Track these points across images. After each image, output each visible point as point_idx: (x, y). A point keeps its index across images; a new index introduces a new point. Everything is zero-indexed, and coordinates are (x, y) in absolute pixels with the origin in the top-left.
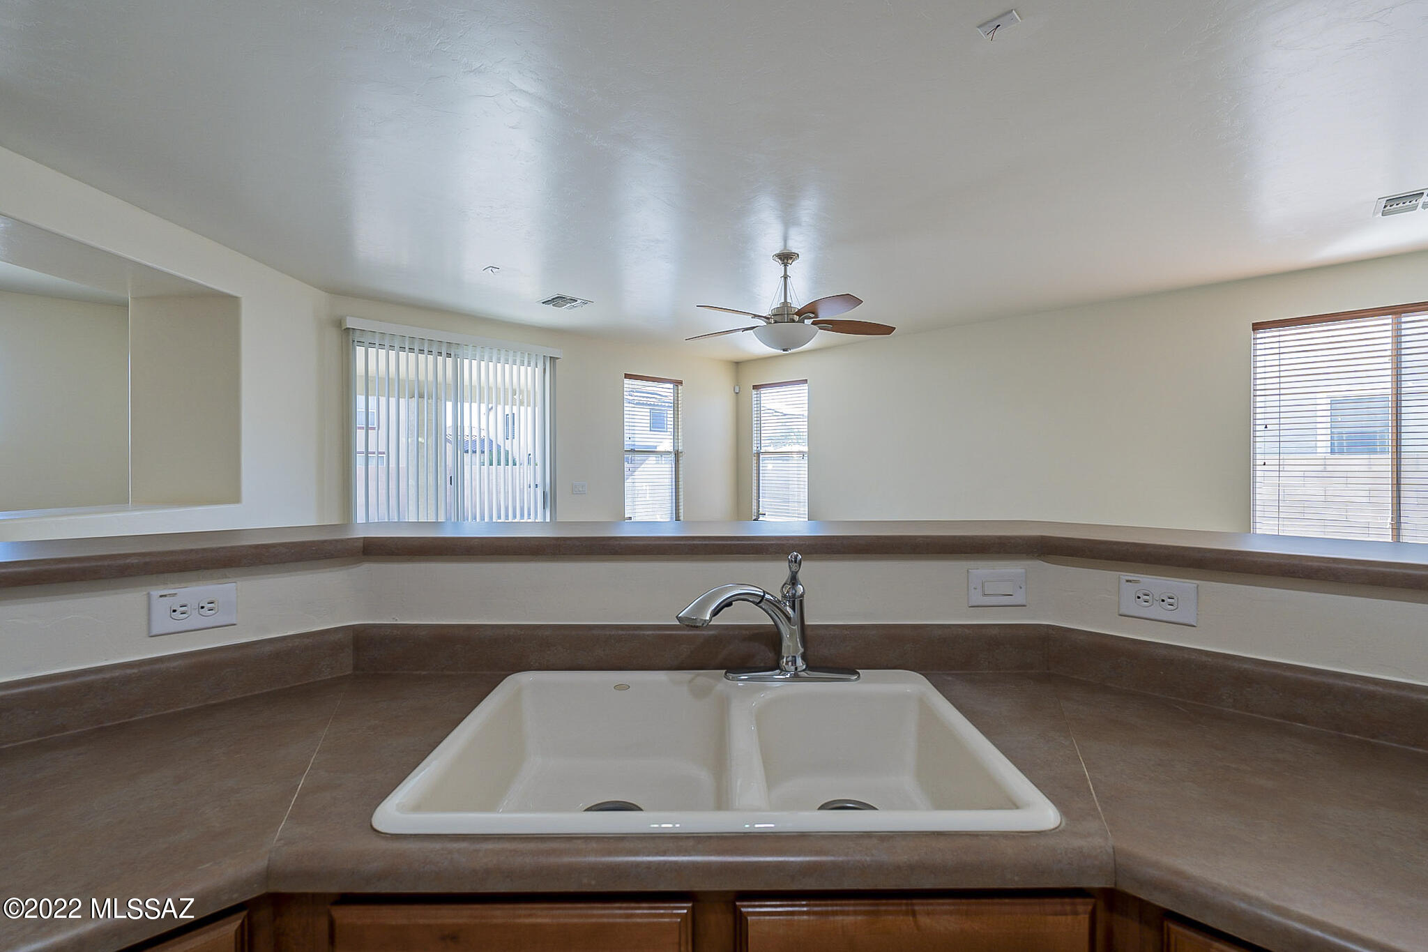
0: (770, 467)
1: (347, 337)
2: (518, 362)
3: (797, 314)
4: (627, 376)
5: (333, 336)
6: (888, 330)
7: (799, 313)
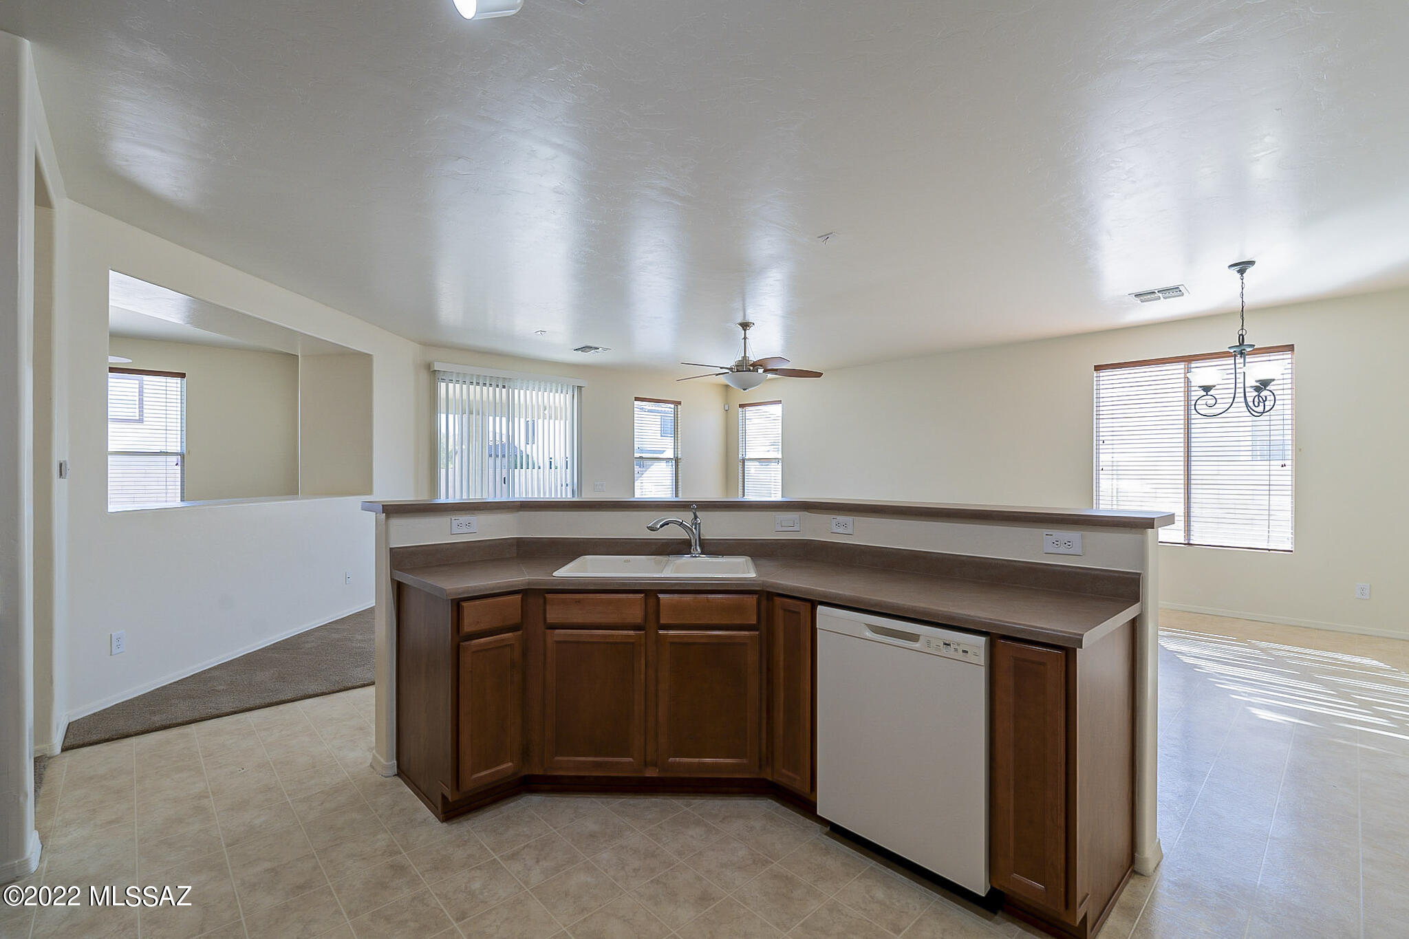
0: (753, 471)
1: (434, 375)
2: (554, 391)
3: (751, 365)
4: (637, 399)
5: (424, 376)
6: (819, 375)
7: (754, 365)
